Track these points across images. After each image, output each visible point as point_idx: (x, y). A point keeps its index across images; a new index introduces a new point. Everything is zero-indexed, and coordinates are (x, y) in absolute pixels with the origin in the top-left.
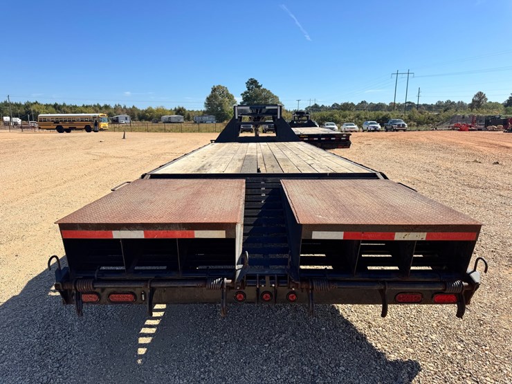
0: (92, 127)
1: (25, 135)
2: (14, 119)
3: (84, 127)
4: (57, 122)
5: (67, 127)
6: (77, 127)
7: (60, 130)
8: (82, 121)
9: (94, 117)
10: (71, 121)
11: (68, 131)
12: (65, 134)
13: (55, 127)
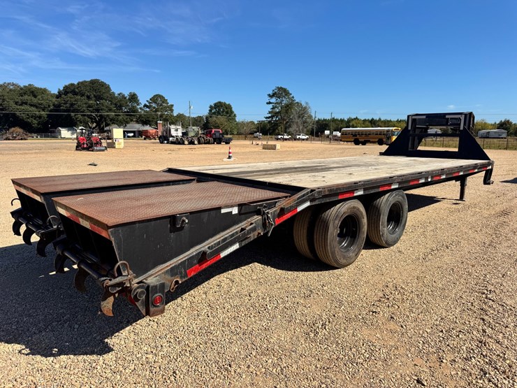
0: (384, 140)
1: (331, 146)
2: (334, 133)
3: (377, 140)
4: (355, 135)
5: (363, 140)
6: (371, 140)
7: (357, 142)
8: (376, 134)
9: (388, 131)
10: (368, 134)
11: (364, 143)
12: (360, 146)
13: (353, 140)
